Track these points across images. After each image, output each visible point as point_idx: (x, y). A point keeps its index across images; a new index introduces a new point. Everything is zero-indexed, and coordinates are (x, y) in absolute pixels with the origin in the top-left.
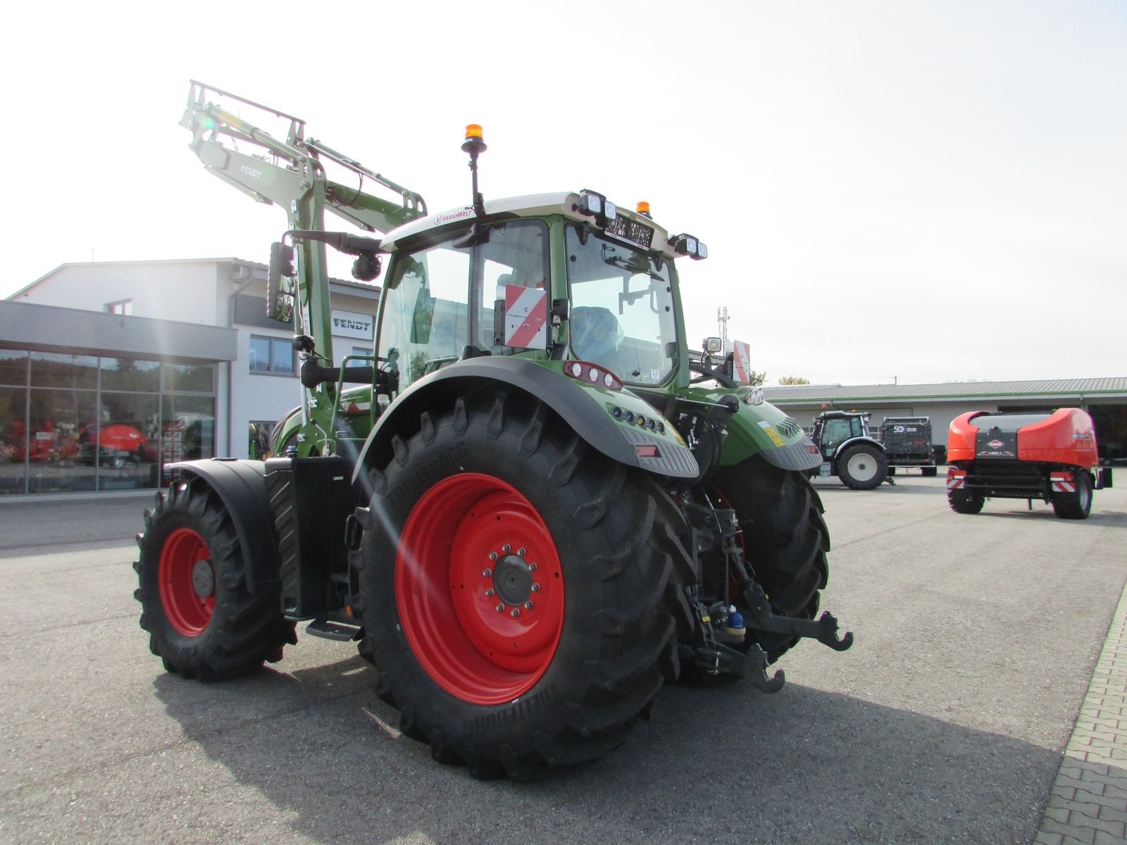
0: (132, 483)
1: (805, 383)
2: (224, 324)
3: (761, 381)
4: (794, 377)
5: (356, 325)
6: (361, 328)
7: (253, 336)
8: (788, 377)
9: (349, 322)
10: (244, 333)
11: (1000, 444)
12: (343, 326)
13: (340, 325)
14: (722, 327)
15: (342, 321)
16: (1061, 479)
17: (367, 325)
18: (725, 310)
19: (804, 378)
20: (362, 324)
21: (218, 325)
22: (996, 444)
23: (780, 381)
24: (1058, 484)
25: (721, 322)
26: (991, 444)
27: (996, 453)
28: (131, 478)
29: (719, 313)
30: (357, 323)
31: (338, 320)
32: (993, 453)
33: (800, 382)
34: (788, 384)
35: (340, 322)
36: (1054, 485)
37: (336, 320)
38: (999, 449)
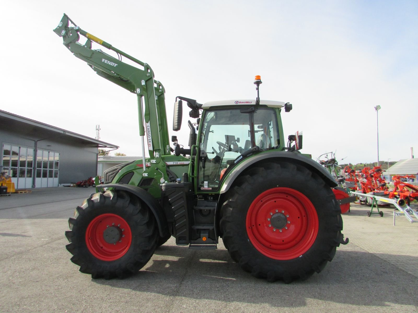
1: (124, 155)
3: (108, 154)
4: (120, 153)
8: (118, 153)
14: (97, 132)
18: (99, 126)
19: (124, 154)
23: (115, 154)
25: (97, 130)
29: (96, 127)
33: (122, 155)
34: (118, 155)
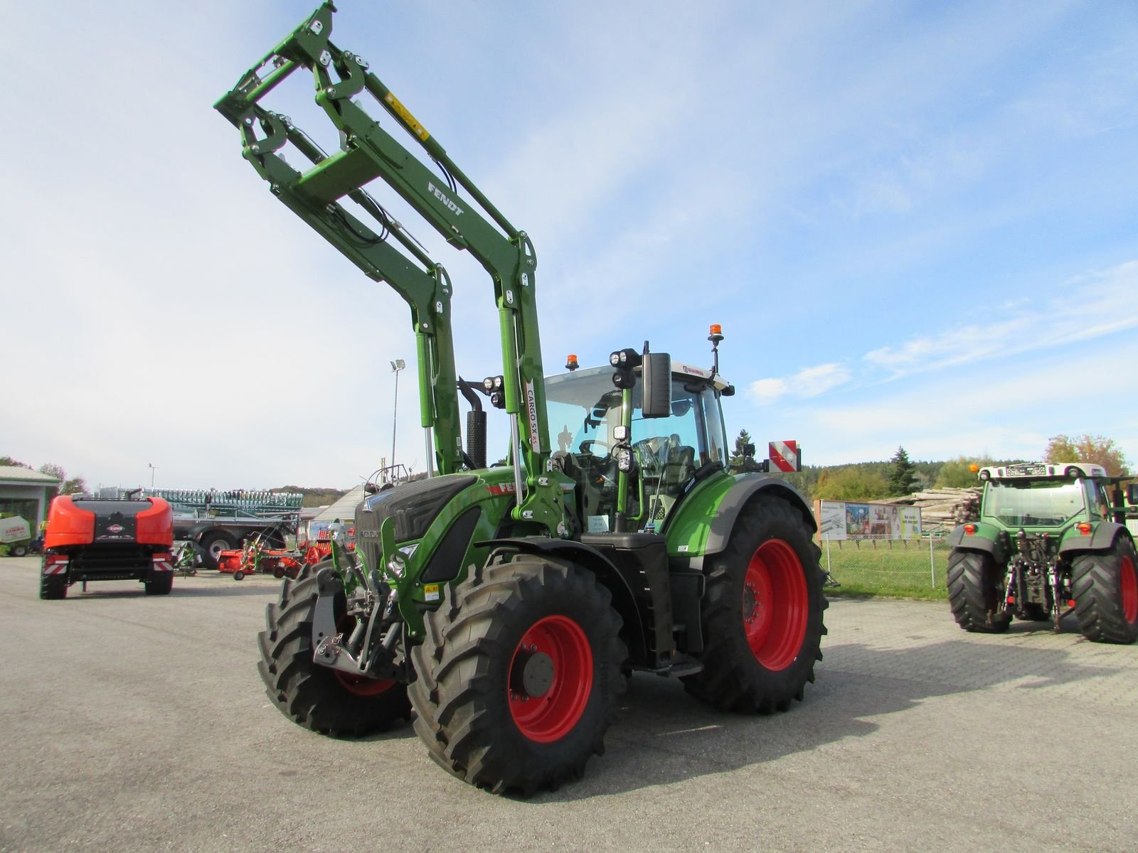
11: (121, 528)
16: (163, 559)
22: (117, 528)
24: (159, 564)
26: (112, 528)
27: (117, 537)
32: (113, 537)
36: (155, 565)
38: (119, 533)
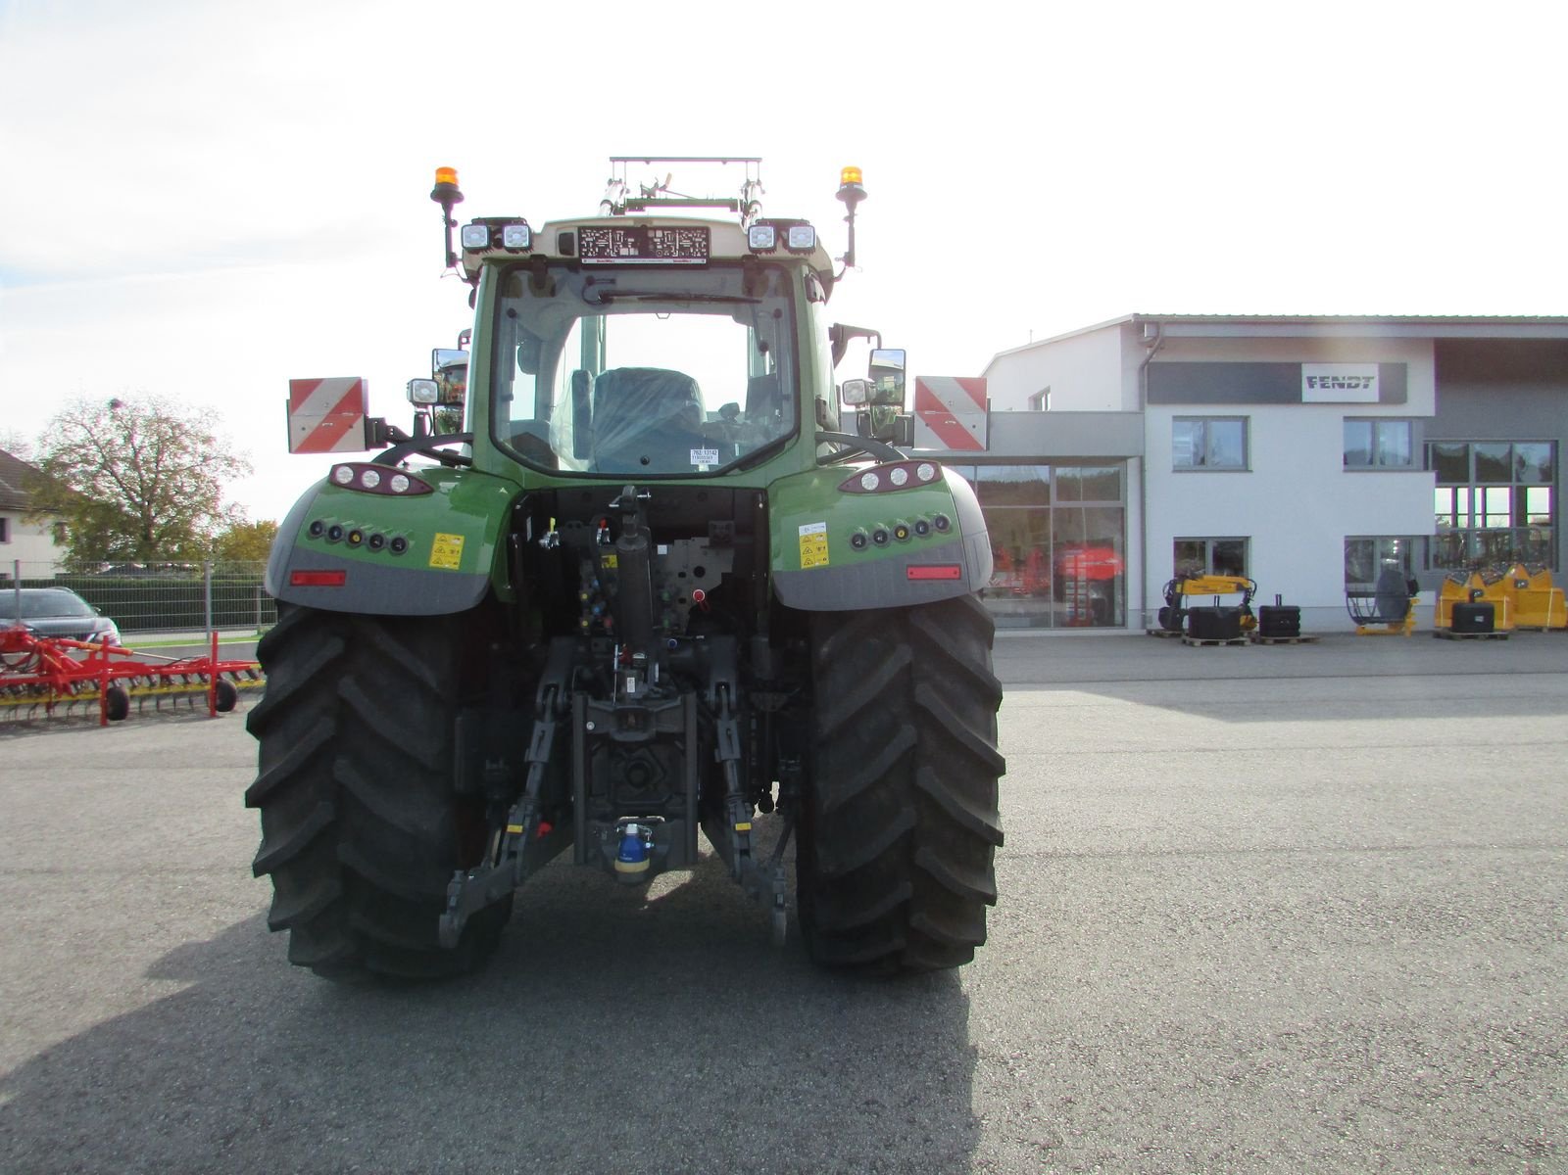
0: (1026, 621)
2: (1133, 406)
5: (1346, 382)
6: (1357, 386)
7: (1176, 418)
9: (1335, 379)
10: (1161, 418)
12: (1323, 386)
13: (1317, 386)
15: (1322, 379)
17: (1368, 379)
20: (1359, 378)
21: (1127, 409)
28: (1027, 615)
30: (1350, 378)
31: (1316, 378)
35: (1318, 380)
37: (1310, 379)
